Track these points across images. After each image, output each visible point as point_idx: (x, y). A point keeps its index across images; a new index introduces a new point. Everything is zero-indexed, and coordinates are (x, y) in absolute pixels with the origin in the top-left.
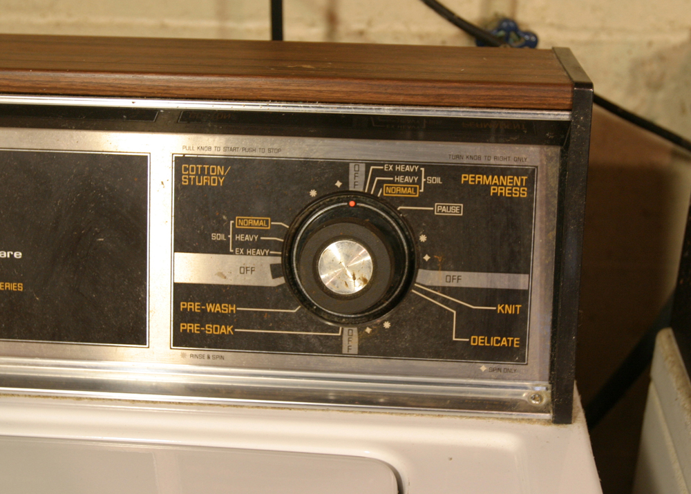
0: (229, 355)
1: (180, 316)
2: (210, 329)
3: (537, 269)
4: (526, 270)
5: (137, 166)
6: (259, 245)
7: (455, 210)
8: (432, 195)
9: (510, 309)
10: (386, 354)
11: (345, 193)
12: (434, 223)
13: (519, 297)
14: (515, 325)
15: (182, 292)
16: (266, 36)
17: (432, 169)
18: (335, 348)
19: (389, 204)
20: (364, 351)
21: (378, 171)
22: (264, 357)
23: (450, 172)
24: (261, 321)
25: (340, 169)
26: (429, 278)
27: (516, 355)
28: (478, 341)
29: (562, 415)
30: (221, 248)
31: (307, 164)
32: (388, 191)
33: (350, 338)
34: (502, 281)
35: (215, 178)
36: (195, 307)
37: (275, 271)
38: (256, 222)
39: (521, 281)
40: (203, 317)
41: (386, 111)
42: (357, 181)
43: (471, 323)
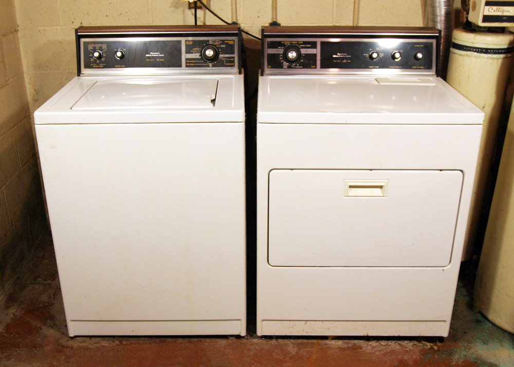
0: (194, 68)
1: (186, 63)
2: (191, 64)
3: (236, 54)
4: (234, 54)
5: (180, 42)
6: (197, 52)
7: (224, 46)
8: (221, 44)
9: (232, 59)
10: (216, 67)
11: (209, 45)
12: (221, 48)
13: (234, 58)
14: (233, 62)
15: (187, 59)
16: (194, 24)
17: (221, 41)
18: (208, 66)
19: (215, 46)
20: (212, 67)
21: (214, 41)
22: (199, 68)
23: (223, 41)
24: (198, 63)
25: (208, 41)
26: (221, 56)
27: (233, 66)
28: (228, 64)
29: (240, 73)
30: (192, 53)
31: (203, 41)
32: (215, 44)
33: (211, 65)
34: (231, 56)
35: (191, 43)
36: (188, 61)
37: (200, 56)
38: (197, 49)
39: (234, 56)
40: (190, 63)
41: (214, 32)
42: (211, 43)
43: (227, 62)
